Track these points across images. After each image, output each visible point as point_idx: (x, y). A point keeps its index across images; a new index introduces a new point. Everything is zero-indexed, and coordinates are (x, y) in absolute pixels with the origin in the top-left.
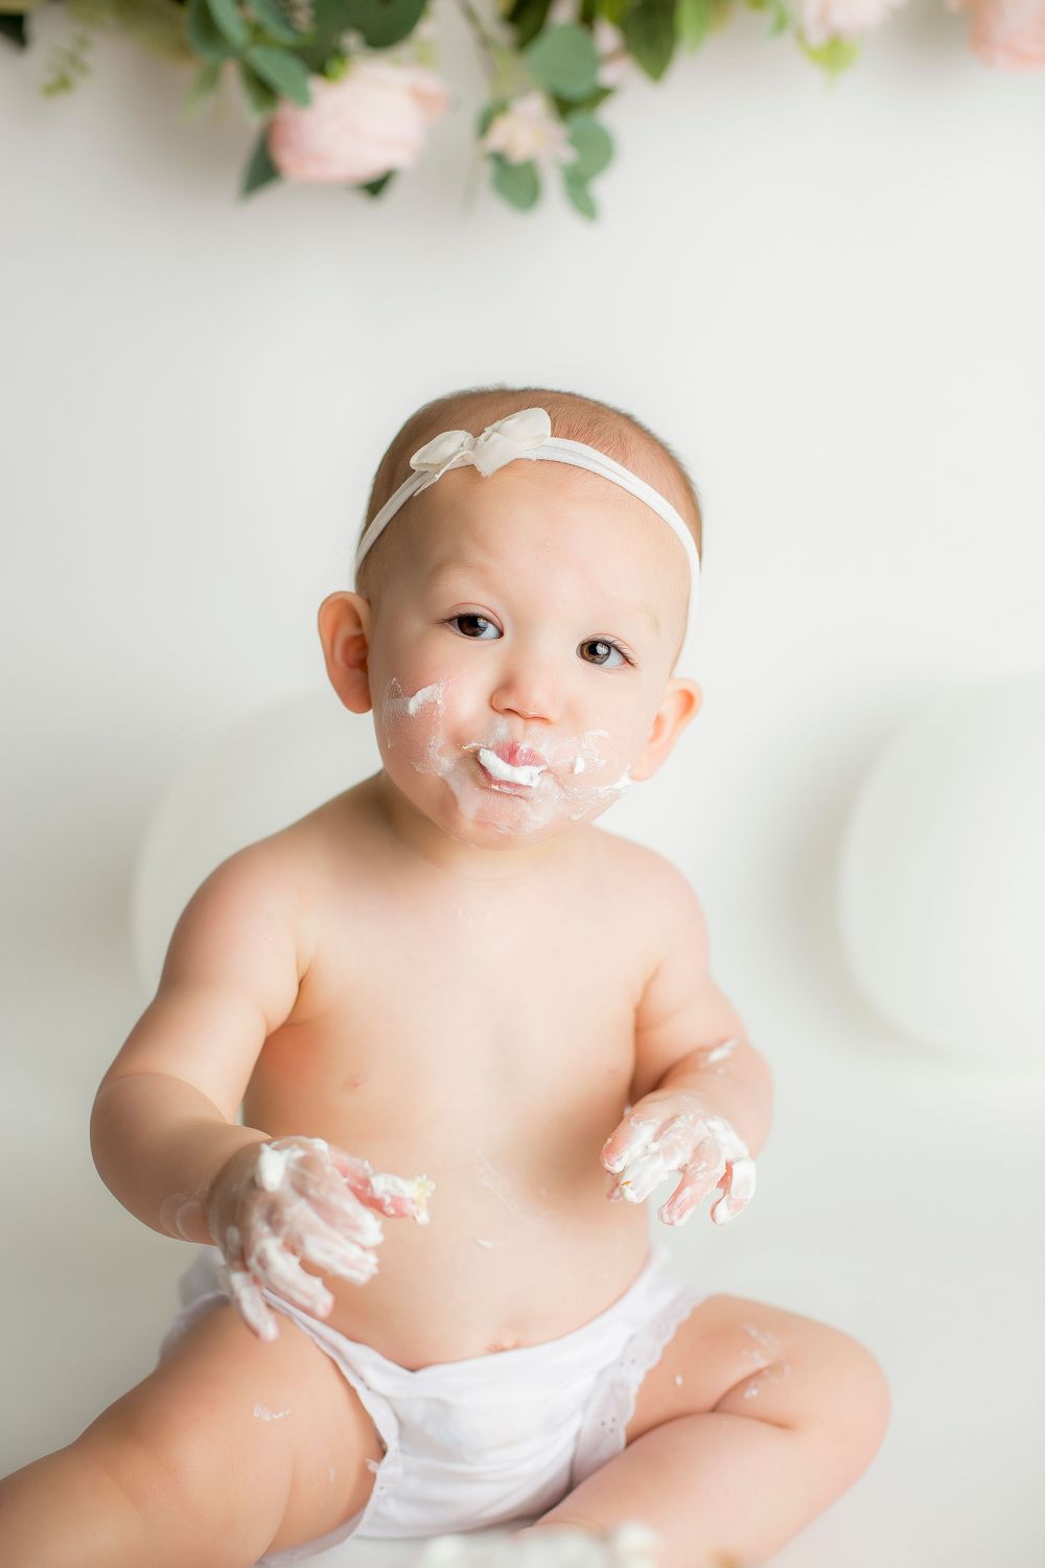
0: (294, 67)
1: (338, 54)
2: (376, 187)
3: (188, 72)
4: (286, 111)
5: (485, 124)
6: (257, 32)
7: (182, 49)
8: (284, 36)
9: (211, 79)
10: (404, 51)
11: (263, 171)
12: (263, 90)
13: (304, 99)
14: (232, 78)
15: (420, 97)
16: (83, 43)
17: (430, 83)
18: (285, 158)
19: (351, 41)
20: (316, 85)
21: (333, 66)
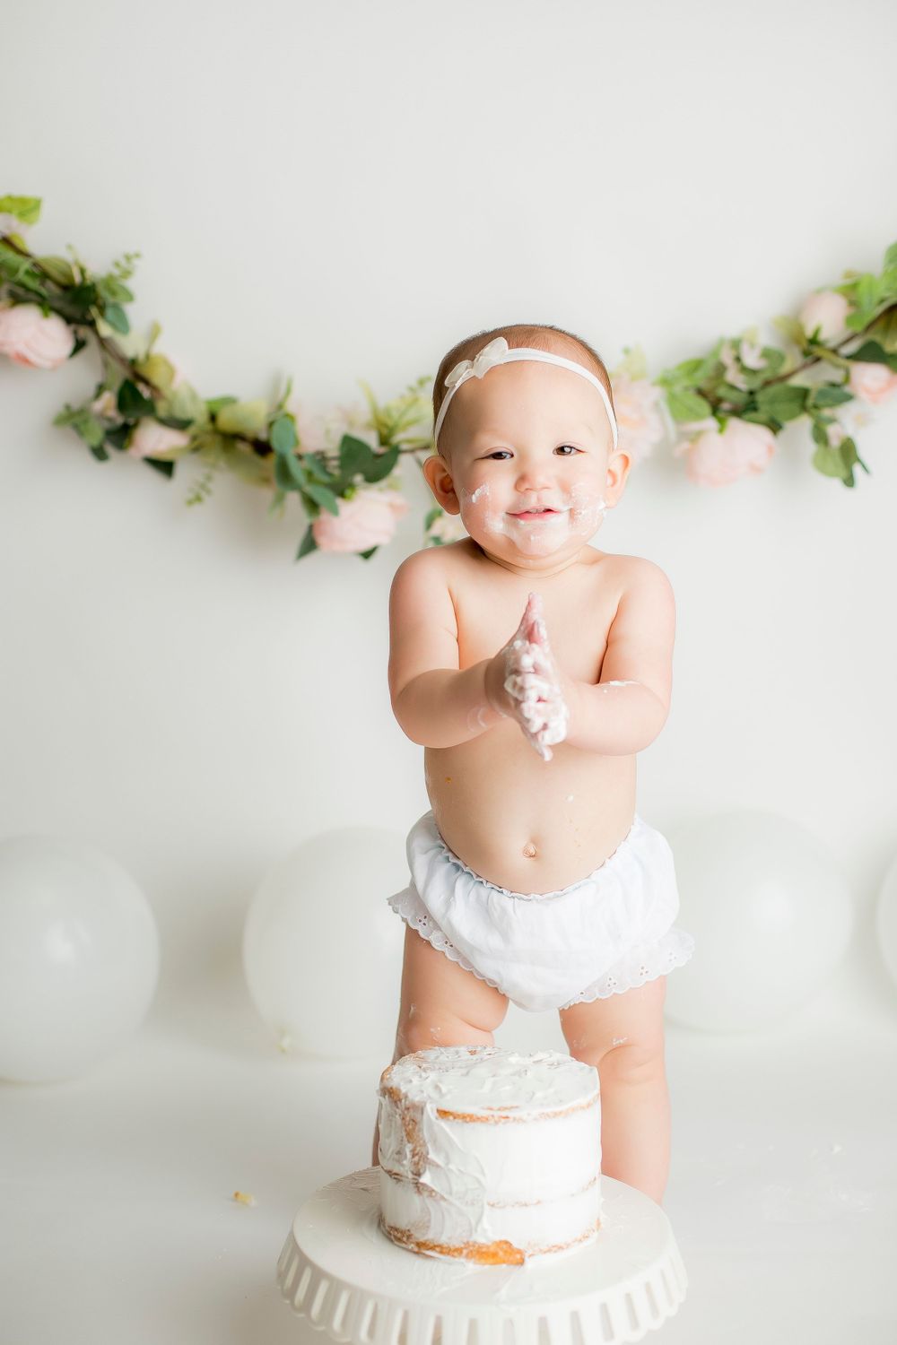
0: (329, 494)
1: (352, 486)
2: (367, 555)
3: (267, 494)
4: (324, 516)
5: (429, 524)
6: (310, 474)
7: (266, 481)
8: (326, 479)
9: (280, 499)
10: (383, 483)
11: (309, 545)
12: (312, 505)
13: (335, 511)
14: (294, 499)
15: (392, 506)
16: (209, 478)
17: (398, 500)
18: (322, 540)
19: (358, 478)
20: (339, 501)
21: (348, 492)
